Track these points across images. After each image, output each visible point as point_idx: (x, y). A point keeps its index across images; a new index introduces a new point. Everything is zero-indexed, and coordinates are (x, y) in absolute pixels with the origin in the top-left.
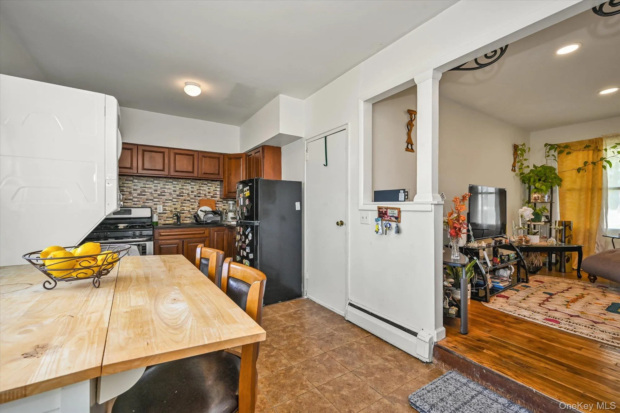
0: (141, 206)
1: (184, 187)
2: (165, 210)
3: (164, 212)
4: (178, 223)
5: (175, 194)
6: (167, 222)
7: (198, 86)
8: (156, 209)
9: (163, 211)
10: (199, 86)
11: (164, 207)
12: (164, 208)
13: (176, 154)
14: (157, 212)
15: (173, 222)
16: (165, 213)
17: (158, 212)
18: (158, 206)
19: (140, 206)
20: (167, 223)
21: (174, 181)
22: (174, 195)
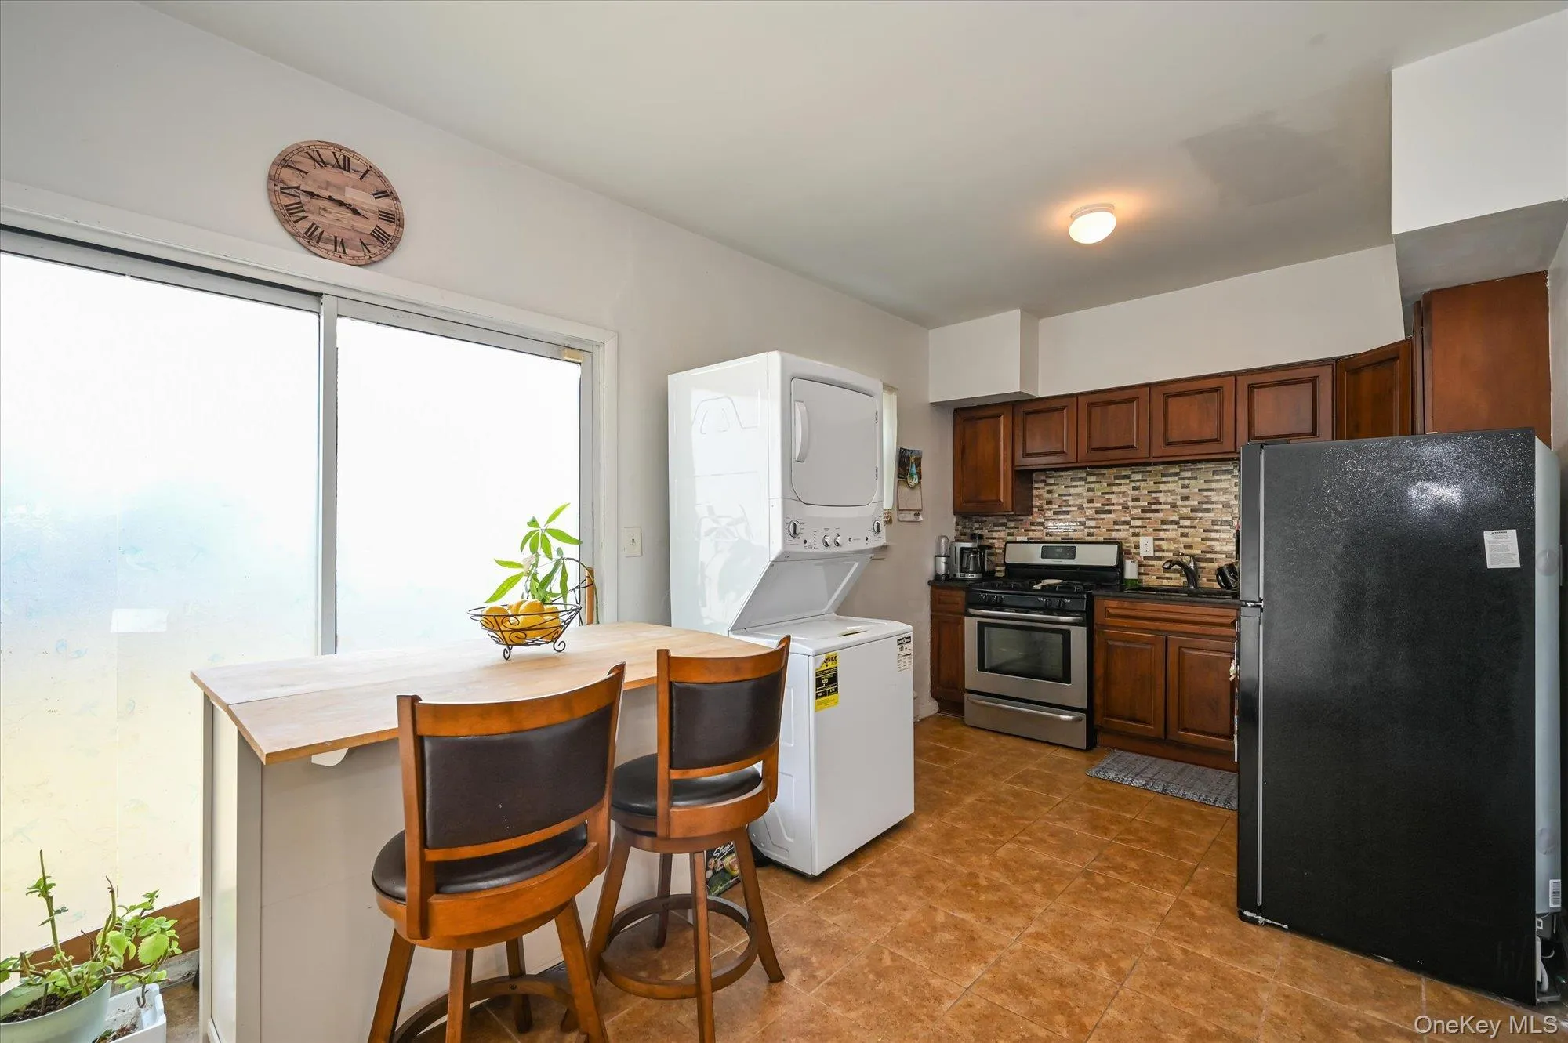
0: (1104, 539)
1: (1214, 485)
2: (1158, 549)
3: (1157, 554)
4: (1189, 585)
5: (1186, 506)
6: (1165, 582)
7: (1107, 210)
8: (1137, 546)
9: (1155, 551)
10: (1110, 208)
11: (1157, 542)
12: (1158, 546)
13: (1168, 396)
14: (1138, 554)
15: (1182, 584)
16: (1160, 559)
17: (1143, 553)
18: (1142, 540)
19: (1101, 539)
20: (1164, 584)
21: (1184, 470)
22: (1184, 509)
